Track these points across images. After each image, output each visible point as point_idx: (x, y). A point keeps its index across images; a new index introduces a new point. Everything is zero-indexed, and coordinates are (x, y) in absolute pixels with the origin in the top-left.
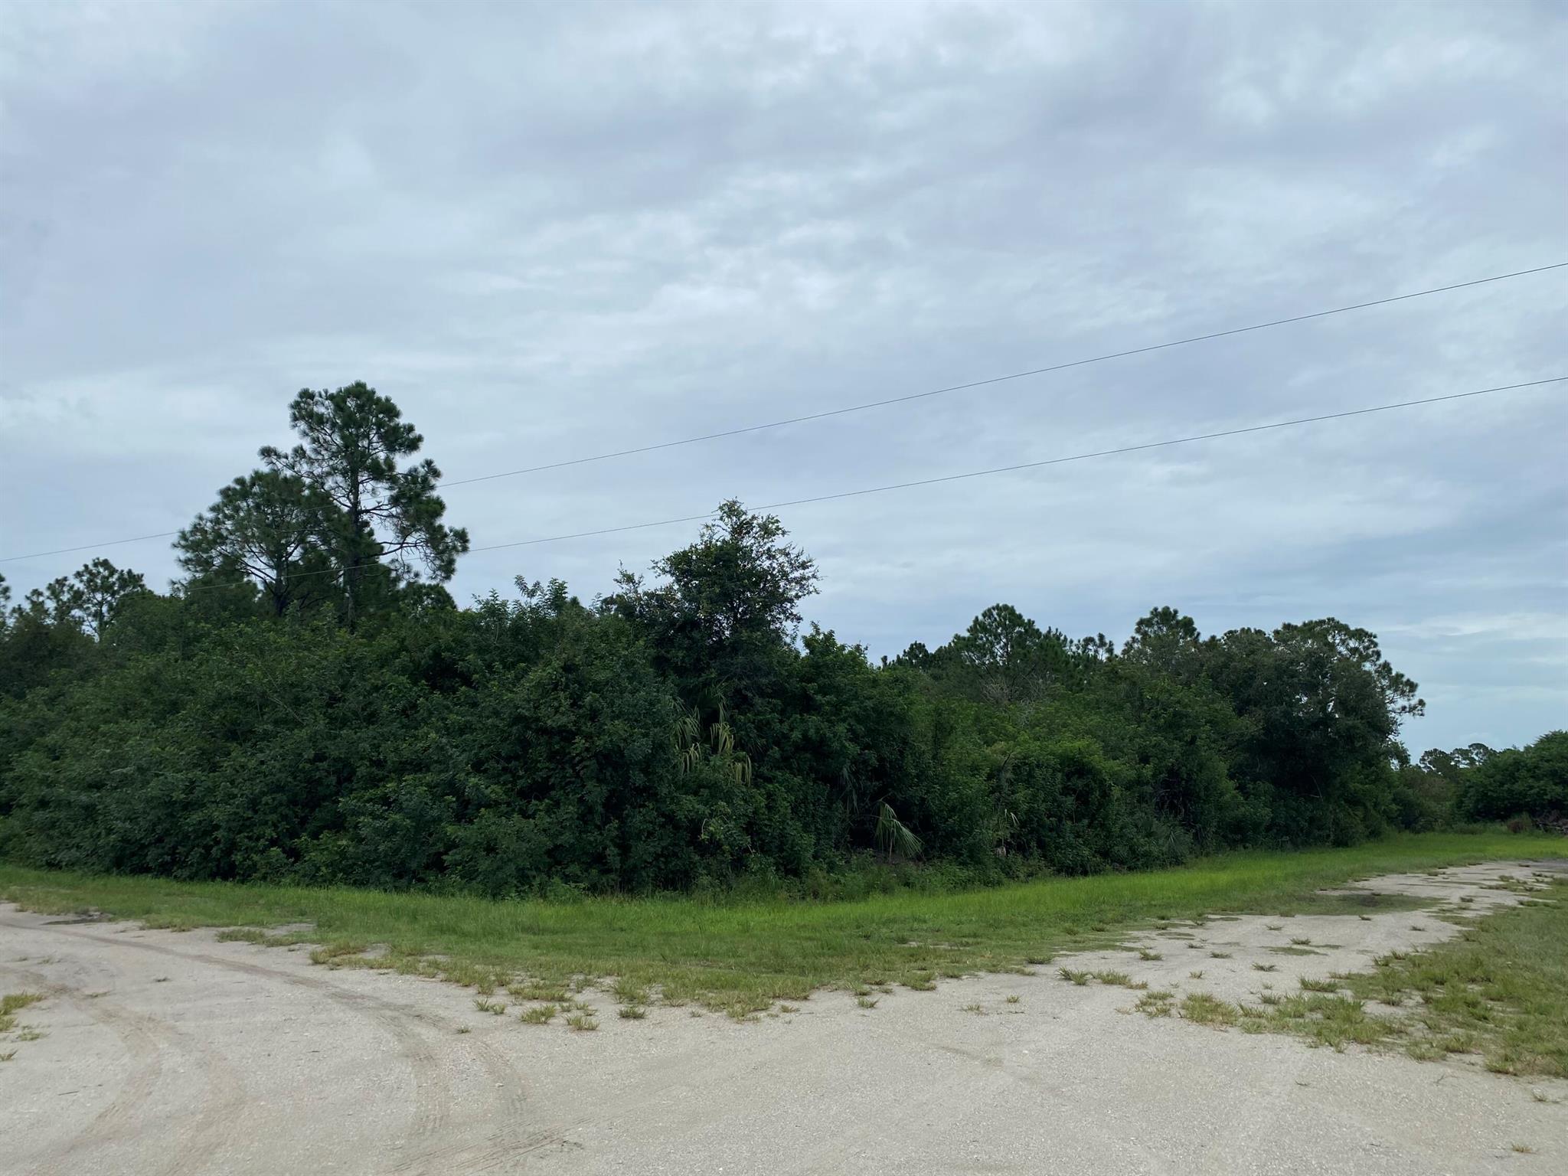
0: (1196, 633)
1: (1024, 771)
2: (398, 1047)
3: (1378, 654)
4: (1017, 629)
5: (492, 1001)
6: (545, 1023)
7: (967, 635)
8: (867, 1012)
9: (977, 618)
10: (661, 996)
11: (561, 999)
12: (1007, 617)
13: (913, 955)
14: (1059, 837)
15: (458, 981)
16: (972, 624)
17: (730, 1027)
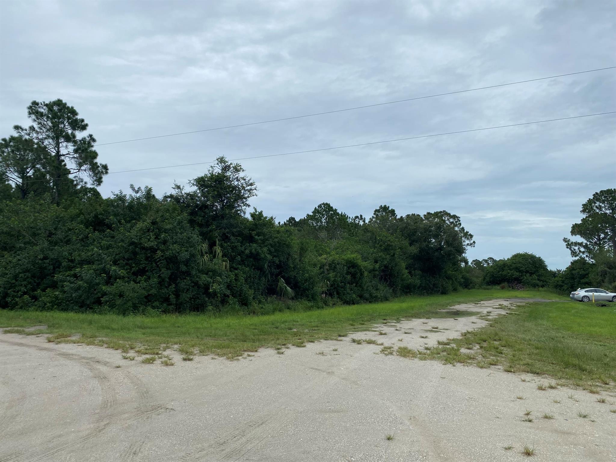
0: (396, 215)
1: (333, 266)
2: (91, 374)
3: (460, 224)
4: (331, 212)
5: (128, 355)
6: (152, 363)
7: (312, 214)
8: (281, 356)
9: (316, 208)
10: (199, 352)
11: (157, 354)
12: (327, 208)
13: (295, 334)
14: (345, 290)
15: (113, 348)
16: (314, 210)
17: (228, 363)
